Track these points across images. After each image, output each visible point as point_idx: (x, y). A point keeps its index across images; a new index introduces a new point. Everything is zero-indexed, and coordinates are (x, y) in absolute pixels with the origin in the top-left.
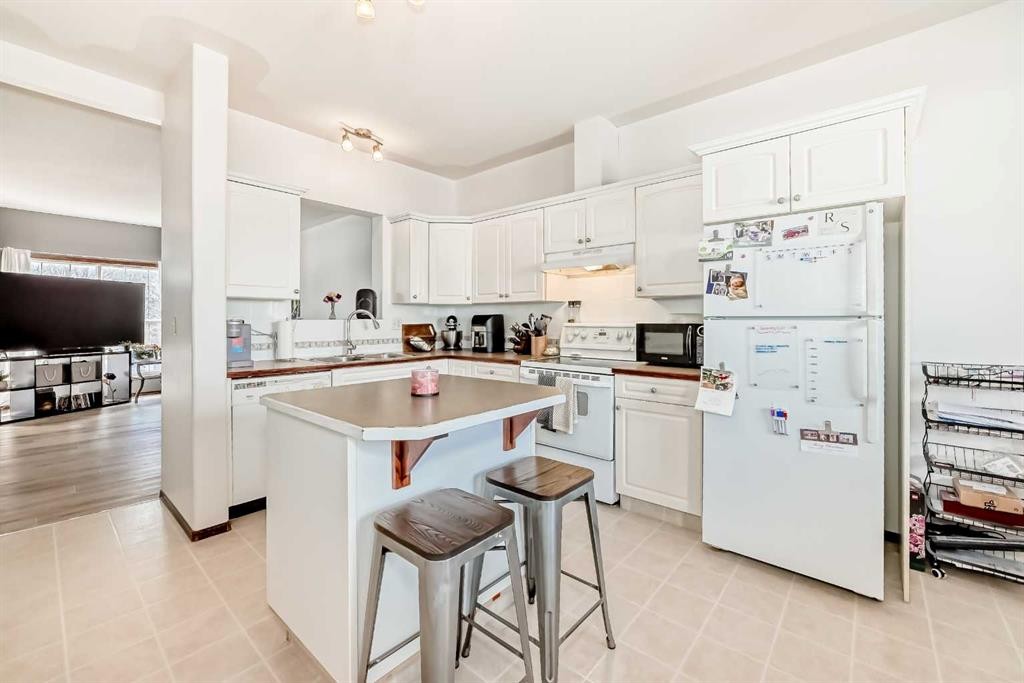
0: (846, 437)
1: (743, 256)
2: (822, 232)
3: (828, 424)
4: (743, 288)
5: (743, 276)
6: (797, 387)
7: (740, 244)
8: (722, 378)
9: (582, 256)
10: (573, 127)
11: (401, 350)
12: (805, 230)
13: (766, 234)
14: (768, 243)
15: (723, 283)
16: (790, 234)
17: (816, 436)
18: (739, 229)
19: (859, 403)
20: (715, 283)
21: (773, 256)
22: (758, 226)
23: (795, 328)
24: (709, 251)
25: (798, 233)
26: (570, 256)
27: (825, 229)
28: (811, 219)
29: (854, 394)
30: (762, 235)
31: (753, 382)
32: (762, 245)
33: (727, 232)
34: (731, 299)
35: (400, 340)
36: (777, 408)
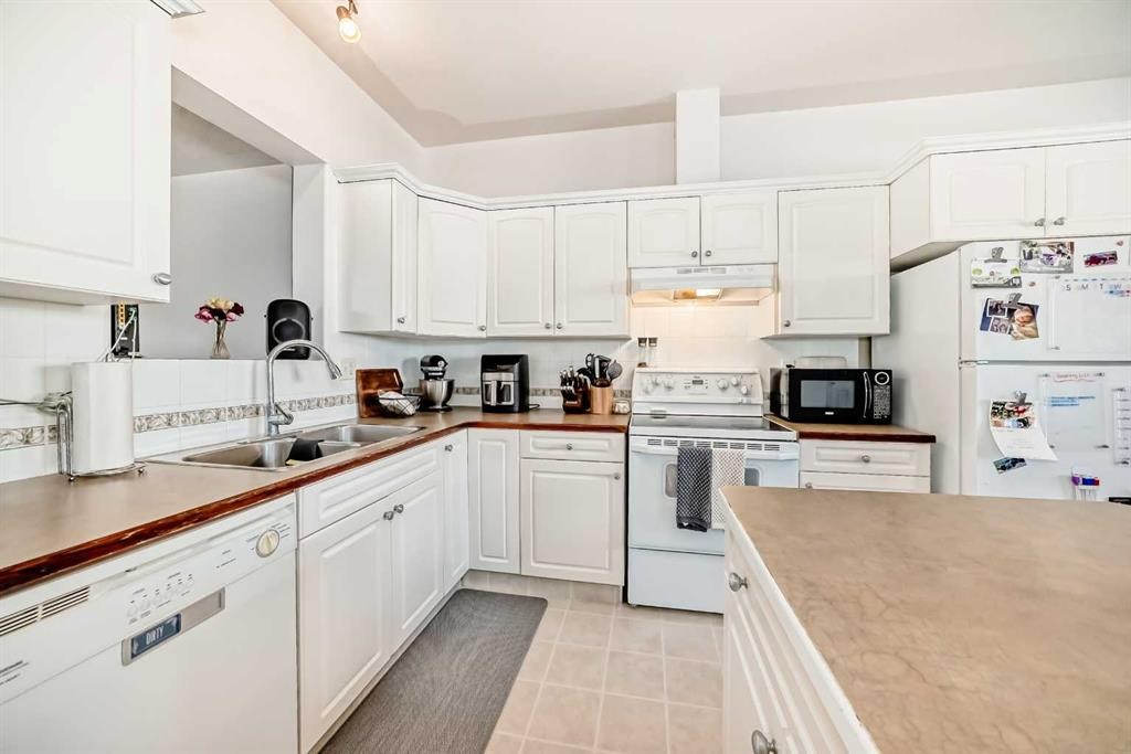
1: (1033, 284)
4: (1032, 324)
5: (1033, 309)
6: (1106, 446)
7: (1029, 268)
9: (692, 275)
10: (675, 95)
11: (355, 415)
12: (1113, 258)
13: (1065, 259)
14: (1068, 269)
15: (1005, 317)
16: (1094, 260)
18: (1027, 249)
20: (993, 316)
21: (1073, 285)
22: (1052, 247)
23: (1101, 375)
24: (986, 274)
25: (1105, 260)
26: (673, 273)
28: (1120, 244)
30: (1058, 259)
32: (1060, 272)
33: (1012, 253)
34: (1016, 338)
35: (354, 398)
36: (1081, 474)
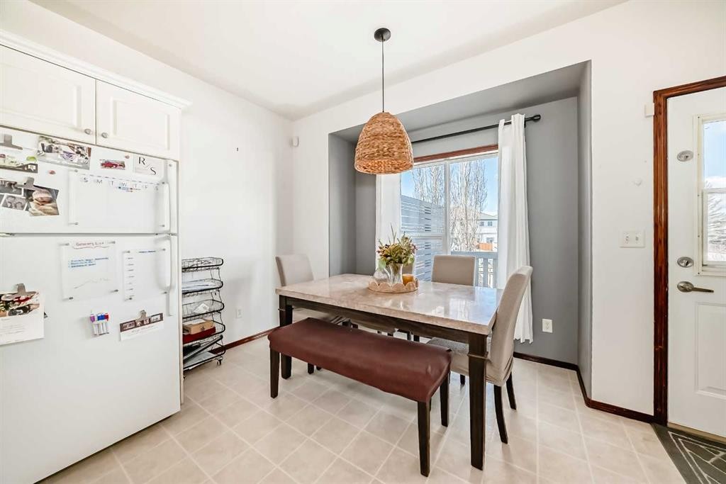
0: (155, 317)
1: (52, 173)
2: (136, 170)
3: (143, 313)
4: (52, 204)
5: (52, 192)
6: (117, 291)
7: (48, 159)
8: (20, 301)
12: (122, 165)
13: (83, 159)
14: (86, 166)
15: (21, 196)
16: (108, 165)
17: (134, 324)
18: (47, 144)
19: (163, 292)
20: (6, 195)
21: (90, 178)
22: (71, 147)
23: (114, 242)
25: (116, 166)
27: (138, 168)
28: (127, 157)
29: (160, 285)
30: (77, 158)
31: (67, 296)
32: (78, 167)
33: (31, 144)
34: (35, 214)
36: (96, 313)
